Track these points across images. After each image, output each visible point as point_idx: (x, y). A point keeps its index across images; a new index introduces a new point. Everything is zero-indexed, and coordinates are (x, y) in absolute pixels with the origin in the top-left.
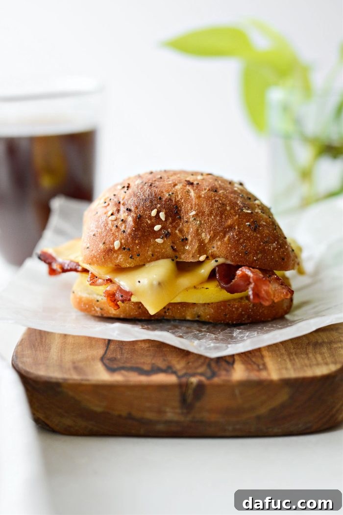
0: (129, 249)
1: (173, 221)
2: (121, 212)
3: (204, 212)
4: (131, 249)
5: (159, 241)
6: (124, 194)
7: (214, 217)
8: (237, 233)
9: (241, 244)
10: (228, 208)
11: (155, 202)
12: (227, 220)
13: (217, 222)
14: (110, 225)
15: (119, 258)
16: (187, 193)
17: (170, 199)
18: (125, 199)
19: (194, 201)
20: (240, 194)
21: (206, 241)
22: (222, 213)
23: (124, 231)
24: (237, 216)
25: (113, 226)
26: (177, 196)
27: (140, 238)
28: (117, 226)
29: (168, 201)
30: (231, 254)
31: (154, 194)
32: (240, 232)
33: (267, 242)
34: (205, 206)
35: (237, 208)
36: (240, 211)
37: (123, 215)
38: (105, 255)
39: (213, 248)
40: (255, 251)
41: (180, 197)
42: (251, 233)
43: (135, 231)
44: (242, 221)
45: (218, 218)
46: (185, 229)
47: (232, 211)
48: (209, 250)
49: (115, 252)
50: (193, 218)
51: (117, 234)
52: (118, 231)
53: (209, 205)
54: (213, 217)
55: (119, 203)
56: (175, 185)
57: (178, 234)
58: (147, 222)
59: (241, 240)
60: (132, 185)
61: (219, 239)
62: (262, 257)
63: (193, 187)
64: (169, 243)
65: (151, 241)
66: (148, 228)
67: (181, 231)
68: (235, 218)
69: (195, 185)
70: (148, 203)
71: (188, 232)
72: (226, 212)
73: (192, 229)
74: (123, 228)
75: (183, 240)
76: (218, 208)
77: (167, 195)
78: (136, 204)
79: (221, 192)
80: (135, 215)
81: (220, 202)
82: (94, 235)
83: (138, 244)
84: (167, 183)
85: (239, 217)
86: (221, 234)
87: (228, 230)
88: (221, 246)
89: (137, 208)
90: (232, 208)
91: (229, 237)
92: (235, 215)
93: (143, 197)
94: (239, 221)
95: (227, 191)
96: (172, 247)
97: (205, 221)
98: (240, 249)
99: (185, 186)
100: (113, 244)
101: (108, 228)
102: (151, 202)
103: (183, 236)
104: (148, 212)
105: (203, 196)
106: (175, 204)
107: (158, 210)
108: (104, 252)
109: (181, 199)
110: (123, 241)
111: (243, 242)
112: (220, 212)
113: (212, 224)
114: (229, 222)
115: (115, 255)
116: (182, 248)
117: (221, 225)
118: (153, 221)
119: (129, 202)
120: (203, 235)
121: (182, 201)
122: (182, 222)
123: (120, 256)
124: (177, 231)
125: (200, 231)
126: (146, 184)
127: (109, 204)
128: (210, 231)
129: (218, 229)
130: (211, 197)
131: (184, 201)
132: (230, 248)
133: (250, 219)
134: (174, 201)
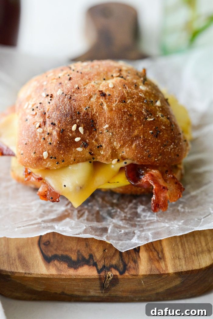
0: (55, 158)
1: (90, 133)
2: (47, 125)
3: (116, 124)
4: (57, 157)
5: (79, 149)
6: (48, 104)
7: (124, 128)
8: (143, 141)
9: (145, 150)
10: (135, 119)
11: (75, 118)
12: (134, 130)
13: (126, 133)
14: (38, 137)
15: (48, 164)
16: (100, 106)
17: (87, 114)
18: (49, 111)
19: (107, 115)
20: (144, 99)
21: (117, 148)
22: (130, 124)
23: (50, 144)
24: (142, 125)
25: (41, 138)
26: (93, 109)
27: (64, 150)
28: (44, 139)
29: (86, 116)
30: (137, 158)
31: (73, 109)
32: (144, 141)
33: (165, 145)
34: (116, 118)
35: (142, 118)
36: (144, 120)
37: (48, 128)
38: (36, 162)
39: (123, 152)
40: (156, 154)
41: (95, 110)
42: (153, 140)
43: (60, 144)
44: (146, 129)
45: (127, 129)
46: (100, 139)
47: (138, 122)
48: (120, 154)
49: (44, 160)
50: (106, 131)
51: (45, 146)
52: (46, 143)
53: (120, 118)
54: (122, 129)
55: (45, 114)
56: (91, 97)
57: (94, 143)
58: (69, 135)
59: (146, 147)
60: (54, 95)
61: (128, 146)
62: (161, 158)
63: (106, 99)
64: (87, 150)
65: (72, 150)
66: (70, 140)
67: (97, 140)
68: (140, 128)
69: (107, 97)
70: (69, 119)
71: (103, 142)
72: (134, 123)
73: (105, 139)
74: (49, 140)
75: (98, 147)
76: (127, 120)
77: (85, 110)
78: (59, 118)
79: (129, 101)
80: (58, 130)
81: (128, 113)
82: (26, 144)
83: (62, 154)
84: (84, 95)
85: (144, 126)
86: (129, 142)
87: (135, 139)
88: (129, 152)
89: (60, 122)
90: (139, 118)
91: (136, 145)
92: (141, 125)
93: (65, 111)
94: (144, 130)
95: (134, 100)
96: (90, 153)
97: (116, 132)
98: (144, 154)
99: (99, 98)
100: (42, 154)
101: (37, 140)
102: (72, 117)
103: (99, 144)
104: (69, 127)
105: (114, 109)
106: (91, 119)
107: (77, 125)
108: (35, 160)
109: (96, 112)
110: (50, 152)
111: (147, 148)
112: (129, 124)
113: (122, 135)
114: (136, 132)
115: (44, 163)
116: (98, 152)
117: (130, 135)
118: (73, 134)
119: (53, 115)
120: (115, 143)
121: (97, 115)
122: (98, 133)
123: (49, 163)
124: (93, 141)
125: (112, 140)
126: (67, 96)
127: (36, 114)
128: (121, 141)
129: (127, 139)
130: (121, 110)
131: (99, 114)
132: (137, 153)
133: (152, 127)
134: (90, 115)
